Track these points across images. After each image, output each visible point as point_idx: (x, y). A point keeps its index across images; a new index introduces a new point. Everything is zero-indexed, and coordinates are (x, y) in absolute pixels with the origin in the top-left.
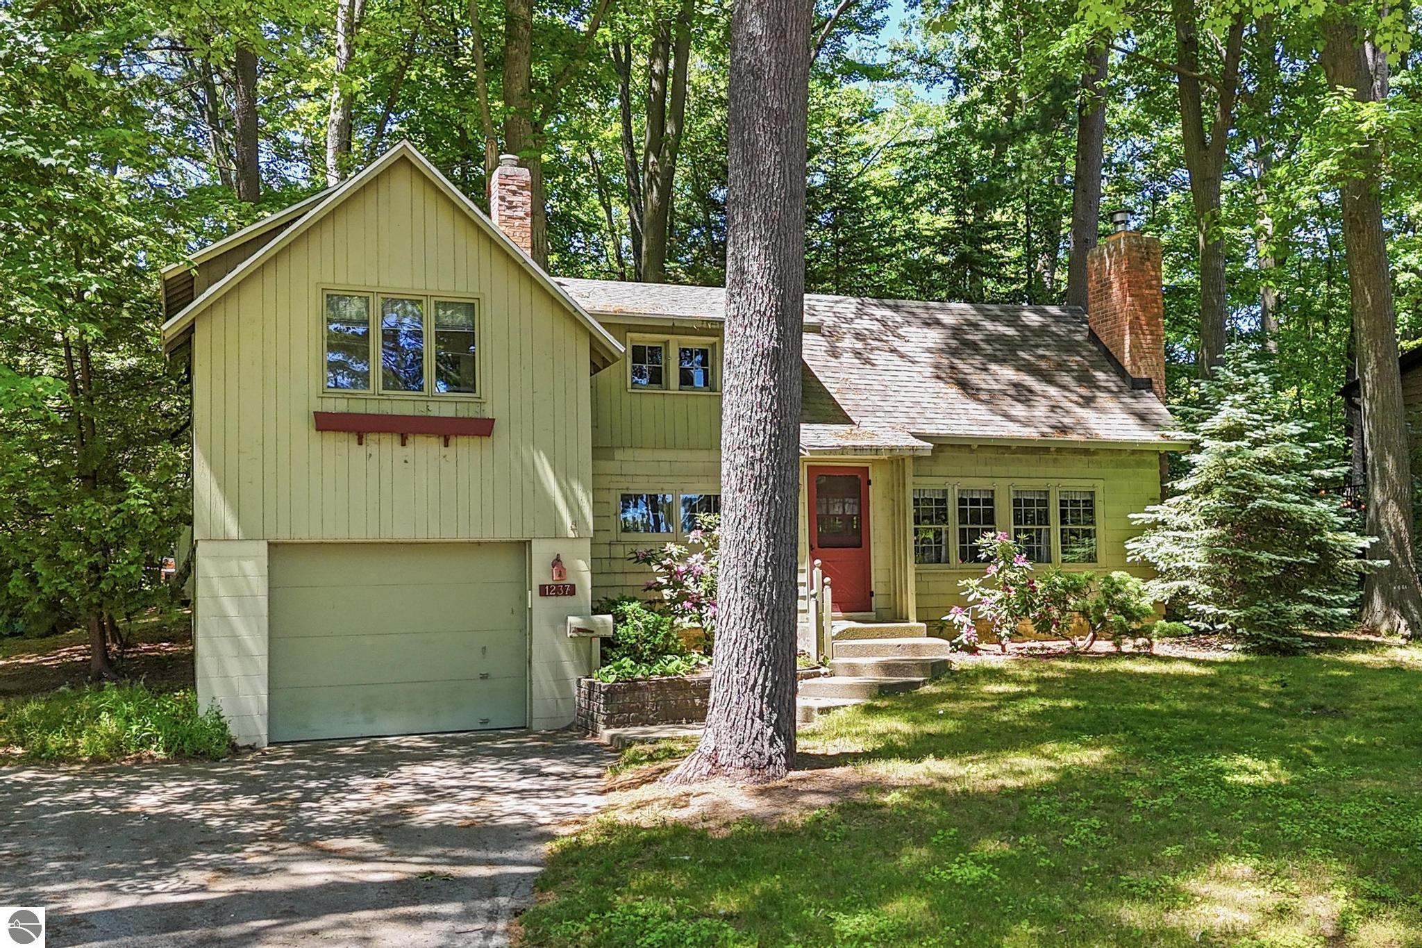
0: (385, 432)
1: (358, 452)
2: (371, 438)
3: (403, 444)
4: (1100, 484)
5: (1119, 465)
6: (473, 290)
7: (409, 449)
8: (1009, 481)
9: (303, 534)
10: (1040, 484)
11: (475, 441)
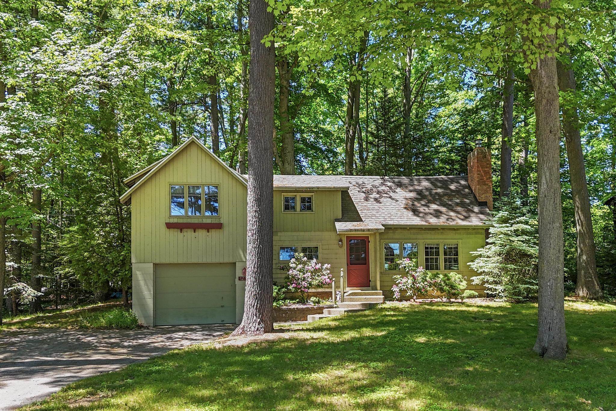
0: (189, 228)
1: (181, 235)
2: (185, 230)
3: (195, 232)
4: (460, 241)
5: (468, 234)
6: (217, 182)
7: (197, 233)
8: (423, 241)
9: (163, 261)
10: (436, 241)
11: (218, 230)
